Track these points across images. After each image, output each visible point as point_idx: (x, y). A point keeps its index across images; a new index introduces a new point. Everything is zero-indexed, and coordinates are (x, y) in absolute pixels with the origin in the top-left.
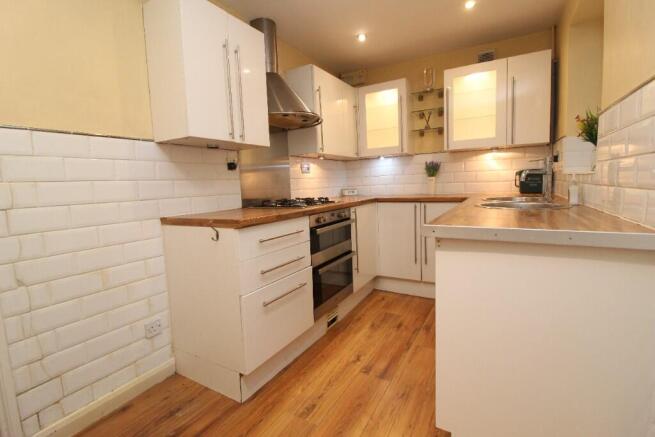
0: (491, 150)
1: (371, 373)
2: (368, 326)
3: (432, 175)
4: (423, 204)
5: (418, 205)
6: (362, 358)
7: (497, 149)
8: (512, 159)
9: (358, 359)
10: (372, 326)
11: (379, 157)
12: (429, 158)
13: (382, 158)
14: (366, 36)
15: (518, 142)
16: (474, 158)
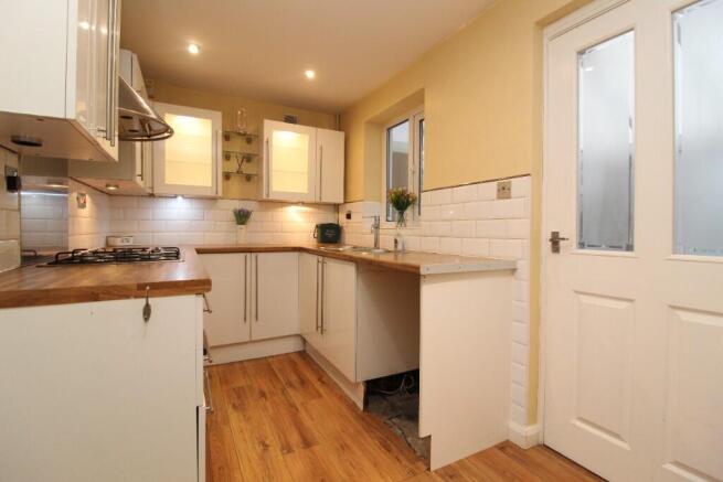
0: (297, 204)
1: (295, 449)
2: (230, 410)
3: (243, 223)
4: (253, 255)
5: (249, 255)
6: (267, 442)
7: (303, 204)
8: (311, 213)
9: (266, 446)
10: (234, 406)
11: (175, 197)
12: (238, 205)
13: (180, 198)
14: (199, 48)
15: (324, 200)
16: (280, 209)
